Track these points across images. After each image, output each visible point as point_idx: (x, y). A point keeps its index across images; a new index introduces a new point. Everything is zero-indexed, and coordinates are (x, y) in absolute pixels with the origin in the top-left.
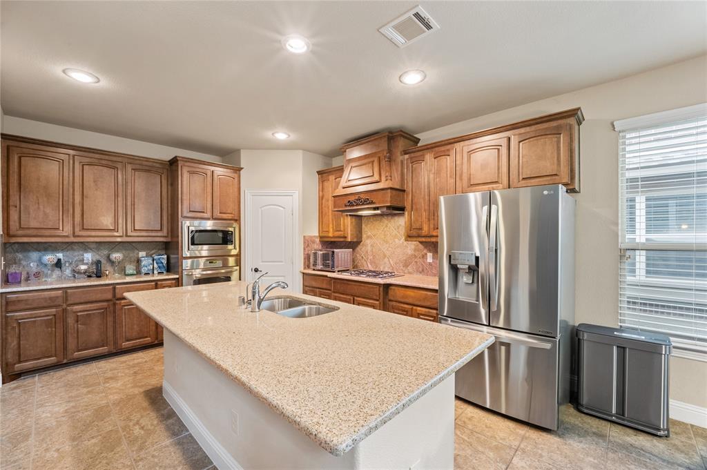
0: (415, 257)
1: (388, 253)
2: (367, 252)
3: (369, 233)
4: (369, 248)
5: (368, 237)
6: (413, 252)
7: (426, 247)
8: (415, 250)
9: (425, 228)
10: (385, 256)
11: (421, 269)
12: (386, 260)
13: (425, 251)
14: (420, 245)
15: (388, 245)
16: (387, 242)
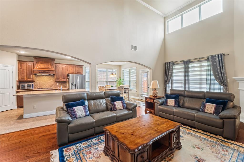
0: (54, 84)
1: (45, 84)
2: (37, 84)
3: (38, 79)
4: (38, 83)
5: (38, 80)
6: (53, 83)
7: (57, 82)
8: (54, 83)
9: (60, 78)
10: (44, 85)
11: (55, 87)
12: (45, 86)
13: (57, 83)
14: (55, 82)
15: (45, 82)
16: (45, 81)
